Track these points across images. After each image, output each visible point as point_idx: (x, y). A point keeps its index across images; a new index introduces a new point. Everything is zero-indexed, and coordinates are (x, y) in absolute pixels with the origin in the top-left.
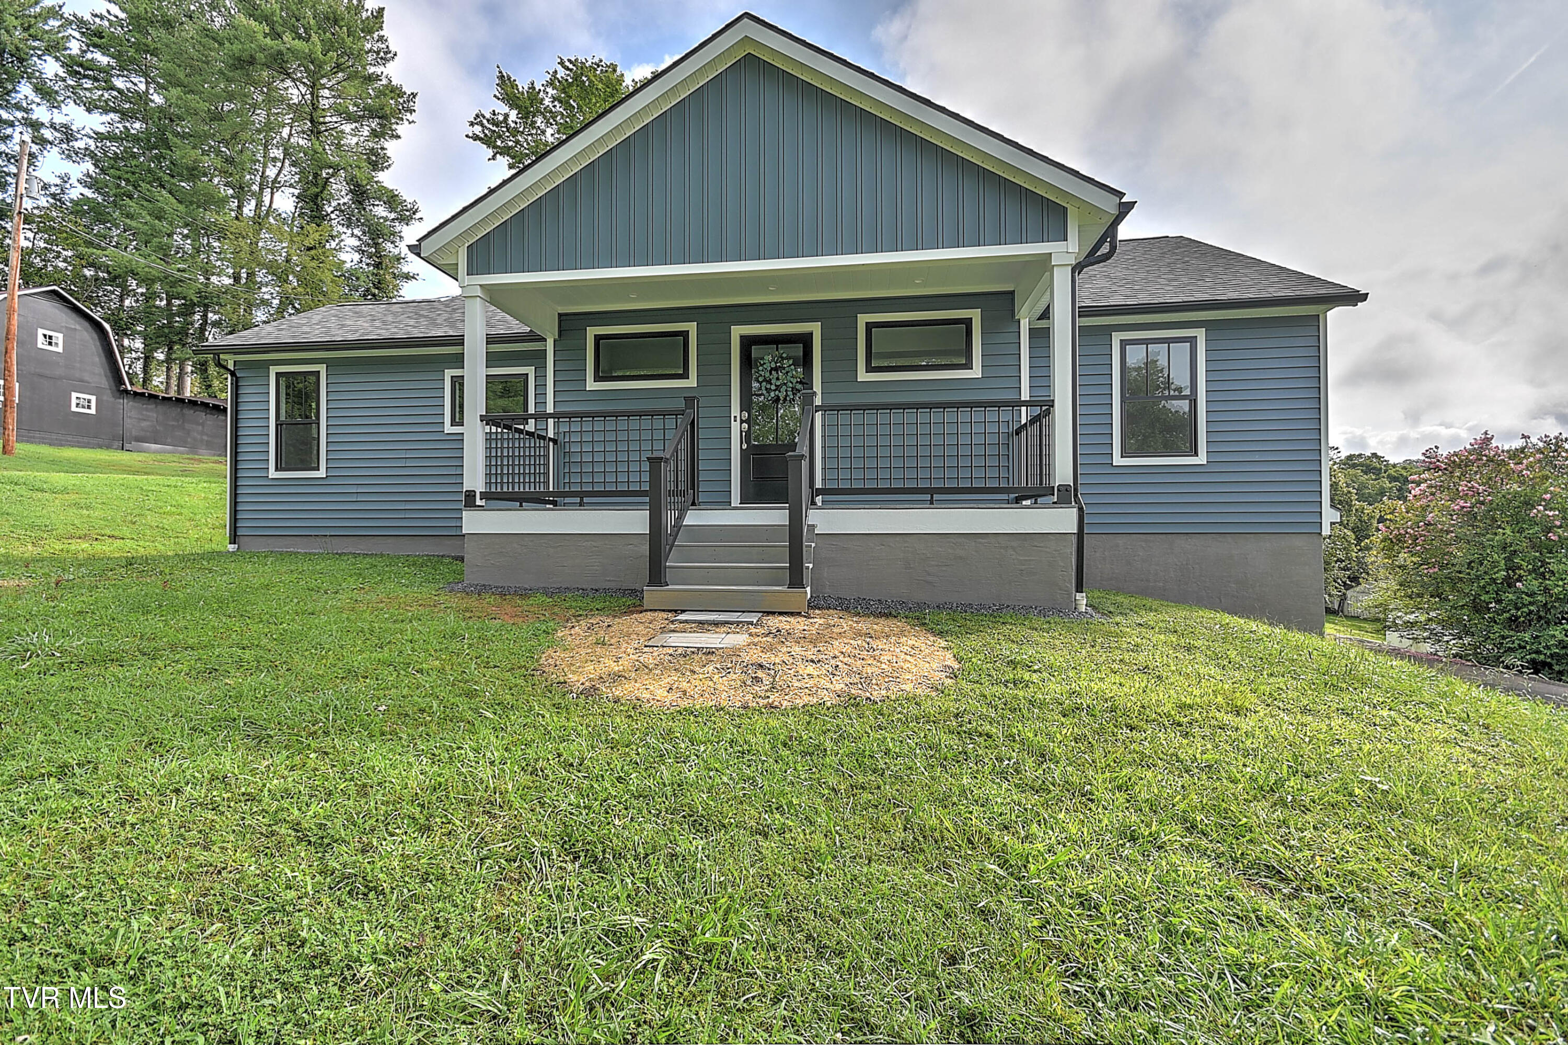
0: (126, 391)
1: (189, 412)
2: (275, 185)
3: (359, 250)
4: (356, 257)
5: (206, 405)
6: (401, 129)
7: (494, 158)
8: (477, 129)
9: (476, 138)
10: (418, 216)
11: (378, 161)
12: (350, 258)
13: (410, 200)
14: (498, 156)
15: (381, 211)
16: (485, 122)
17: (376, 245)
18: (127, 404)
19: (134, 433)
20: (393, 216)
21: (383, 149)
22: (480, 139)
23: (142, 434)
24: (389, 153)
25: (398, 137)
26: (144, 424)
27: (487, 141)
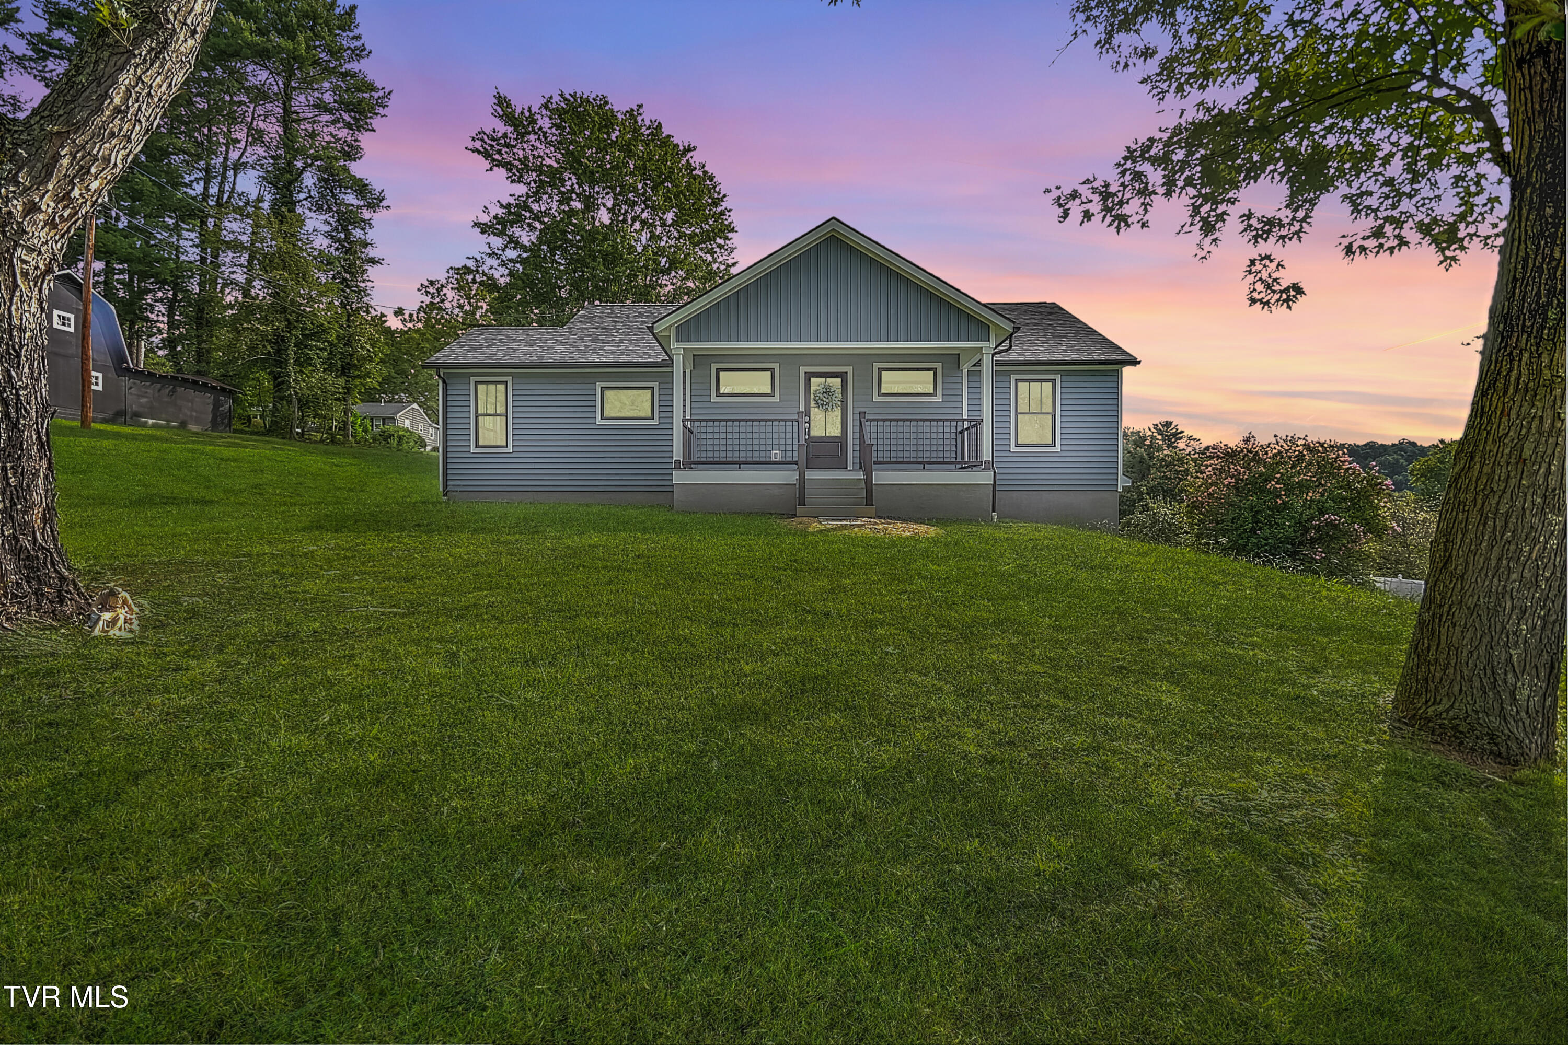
0: (128, 369)
7: (491, 169)
8: (478, 144)
9: (475, 151)
10: (384, 203)
11: (352, 152)
14: (495, 168)
15: (350, 199)
17: (346, 230)
19: (135, 408)
20: (362, 203)
21: (356, 140)
22: (479, 152)
23: (141, 410)
24: (362, 145)
26: (143, 400)
27: (486, 155)
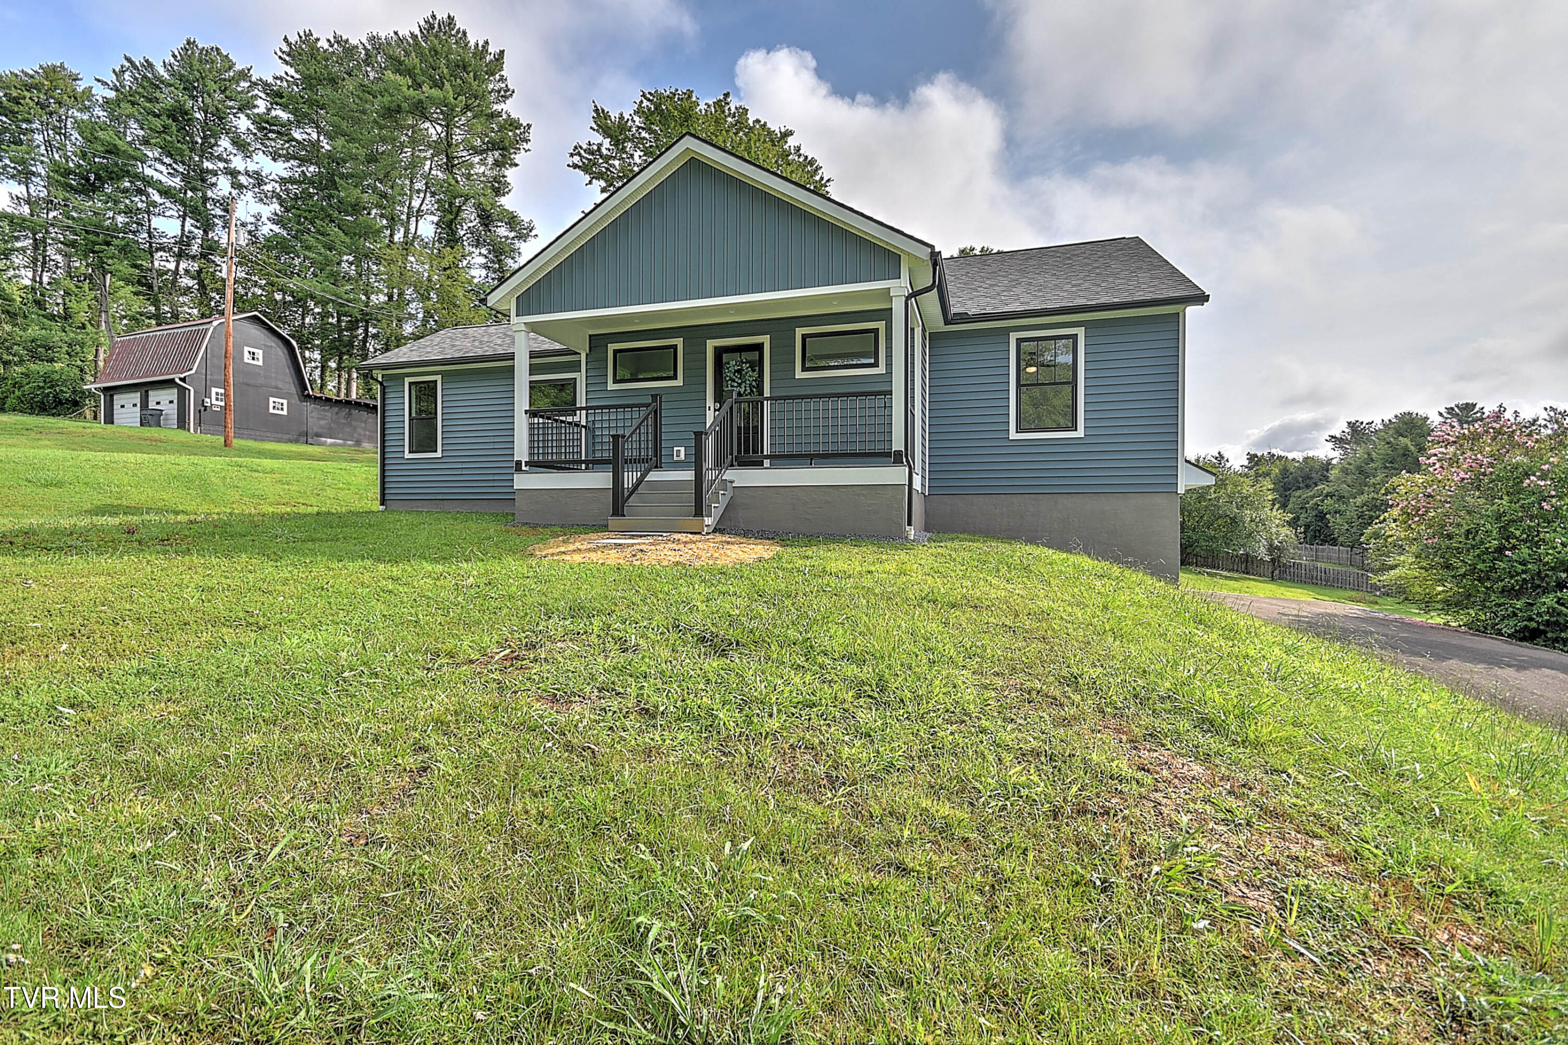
0: (309, 396)
1: (355, 412)
2: (419, 214)
3: (487, 268)
4: (484, 272)
5: (367, 405)
6: (518, 158)
7: (590, 182)
8: (576, 159)
9: (575, 166)
10: (533, 233)
11: (499, 187)
12: (478, 274)
13: (527, 220)
14: (594, 181)
15: (503, 231)
16: (582, 152)
17: (500, 261)
18: (309, 406)
19: (316, 430)
20: (512, 234)
21: (504, 176)
22: (579, 167)
23: (320, 431)
24: (508, 180)
25: (516, 165)
26: (322, 422)
27: (585, 169)
